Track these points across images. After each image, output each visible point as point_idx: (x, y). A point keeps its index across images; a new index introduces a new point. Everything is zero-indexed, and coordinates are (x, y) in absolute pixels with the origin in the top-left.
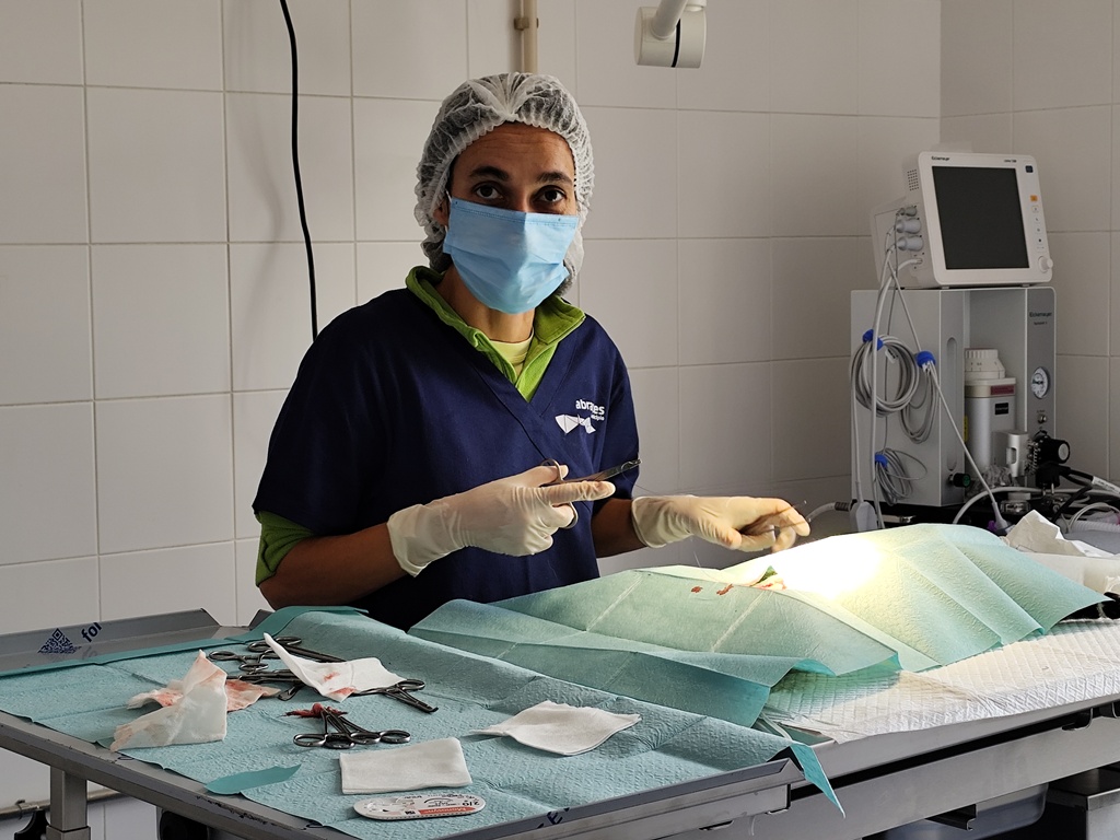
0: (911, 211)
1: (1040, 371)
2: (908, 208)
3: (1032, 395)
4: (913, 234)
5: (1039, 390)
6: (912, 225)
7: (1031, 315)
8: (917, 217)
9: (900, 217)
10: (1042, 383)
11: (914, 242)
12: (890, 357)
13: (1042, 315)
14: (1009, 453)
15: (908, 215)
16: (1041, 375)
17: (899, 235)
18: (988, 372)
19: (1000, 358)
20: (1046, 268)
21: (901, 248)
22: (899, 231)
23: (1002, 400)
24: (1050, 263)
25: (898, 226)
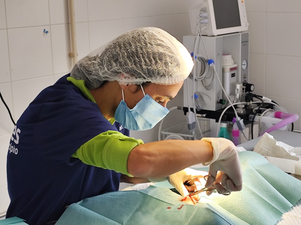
0: (205, 9)
1: (245, 61)
2: (204, 8)
3: (242, 69)
4: (206, 18)
5: (244, 67)
6: (205, 15)
7: (242, 42)
8: (206, 11)
9: (201, 12)
10: (245, 65)
11: (206, 21)
12: (198, 61)
13: (245, 42)
14: (236, 90)
15: (204, 11)
16: (245, 62)
17: (201, 18)
18: (229, 63)
19: (232, 58)
20: (246, 25)
21: (202, 23)
22: (201, 17)
23: (233, 72)
24: (248, 24)
25: (201, 15)
